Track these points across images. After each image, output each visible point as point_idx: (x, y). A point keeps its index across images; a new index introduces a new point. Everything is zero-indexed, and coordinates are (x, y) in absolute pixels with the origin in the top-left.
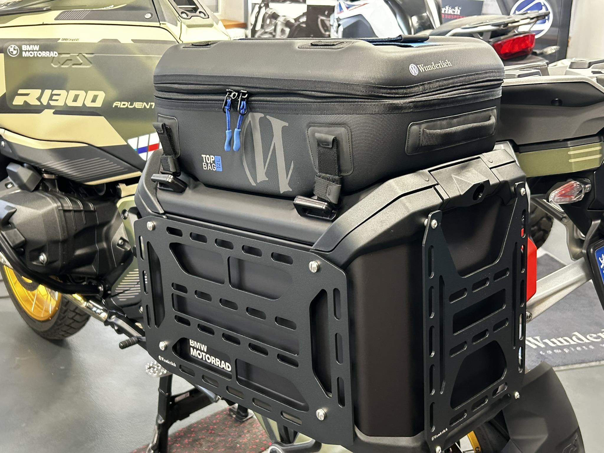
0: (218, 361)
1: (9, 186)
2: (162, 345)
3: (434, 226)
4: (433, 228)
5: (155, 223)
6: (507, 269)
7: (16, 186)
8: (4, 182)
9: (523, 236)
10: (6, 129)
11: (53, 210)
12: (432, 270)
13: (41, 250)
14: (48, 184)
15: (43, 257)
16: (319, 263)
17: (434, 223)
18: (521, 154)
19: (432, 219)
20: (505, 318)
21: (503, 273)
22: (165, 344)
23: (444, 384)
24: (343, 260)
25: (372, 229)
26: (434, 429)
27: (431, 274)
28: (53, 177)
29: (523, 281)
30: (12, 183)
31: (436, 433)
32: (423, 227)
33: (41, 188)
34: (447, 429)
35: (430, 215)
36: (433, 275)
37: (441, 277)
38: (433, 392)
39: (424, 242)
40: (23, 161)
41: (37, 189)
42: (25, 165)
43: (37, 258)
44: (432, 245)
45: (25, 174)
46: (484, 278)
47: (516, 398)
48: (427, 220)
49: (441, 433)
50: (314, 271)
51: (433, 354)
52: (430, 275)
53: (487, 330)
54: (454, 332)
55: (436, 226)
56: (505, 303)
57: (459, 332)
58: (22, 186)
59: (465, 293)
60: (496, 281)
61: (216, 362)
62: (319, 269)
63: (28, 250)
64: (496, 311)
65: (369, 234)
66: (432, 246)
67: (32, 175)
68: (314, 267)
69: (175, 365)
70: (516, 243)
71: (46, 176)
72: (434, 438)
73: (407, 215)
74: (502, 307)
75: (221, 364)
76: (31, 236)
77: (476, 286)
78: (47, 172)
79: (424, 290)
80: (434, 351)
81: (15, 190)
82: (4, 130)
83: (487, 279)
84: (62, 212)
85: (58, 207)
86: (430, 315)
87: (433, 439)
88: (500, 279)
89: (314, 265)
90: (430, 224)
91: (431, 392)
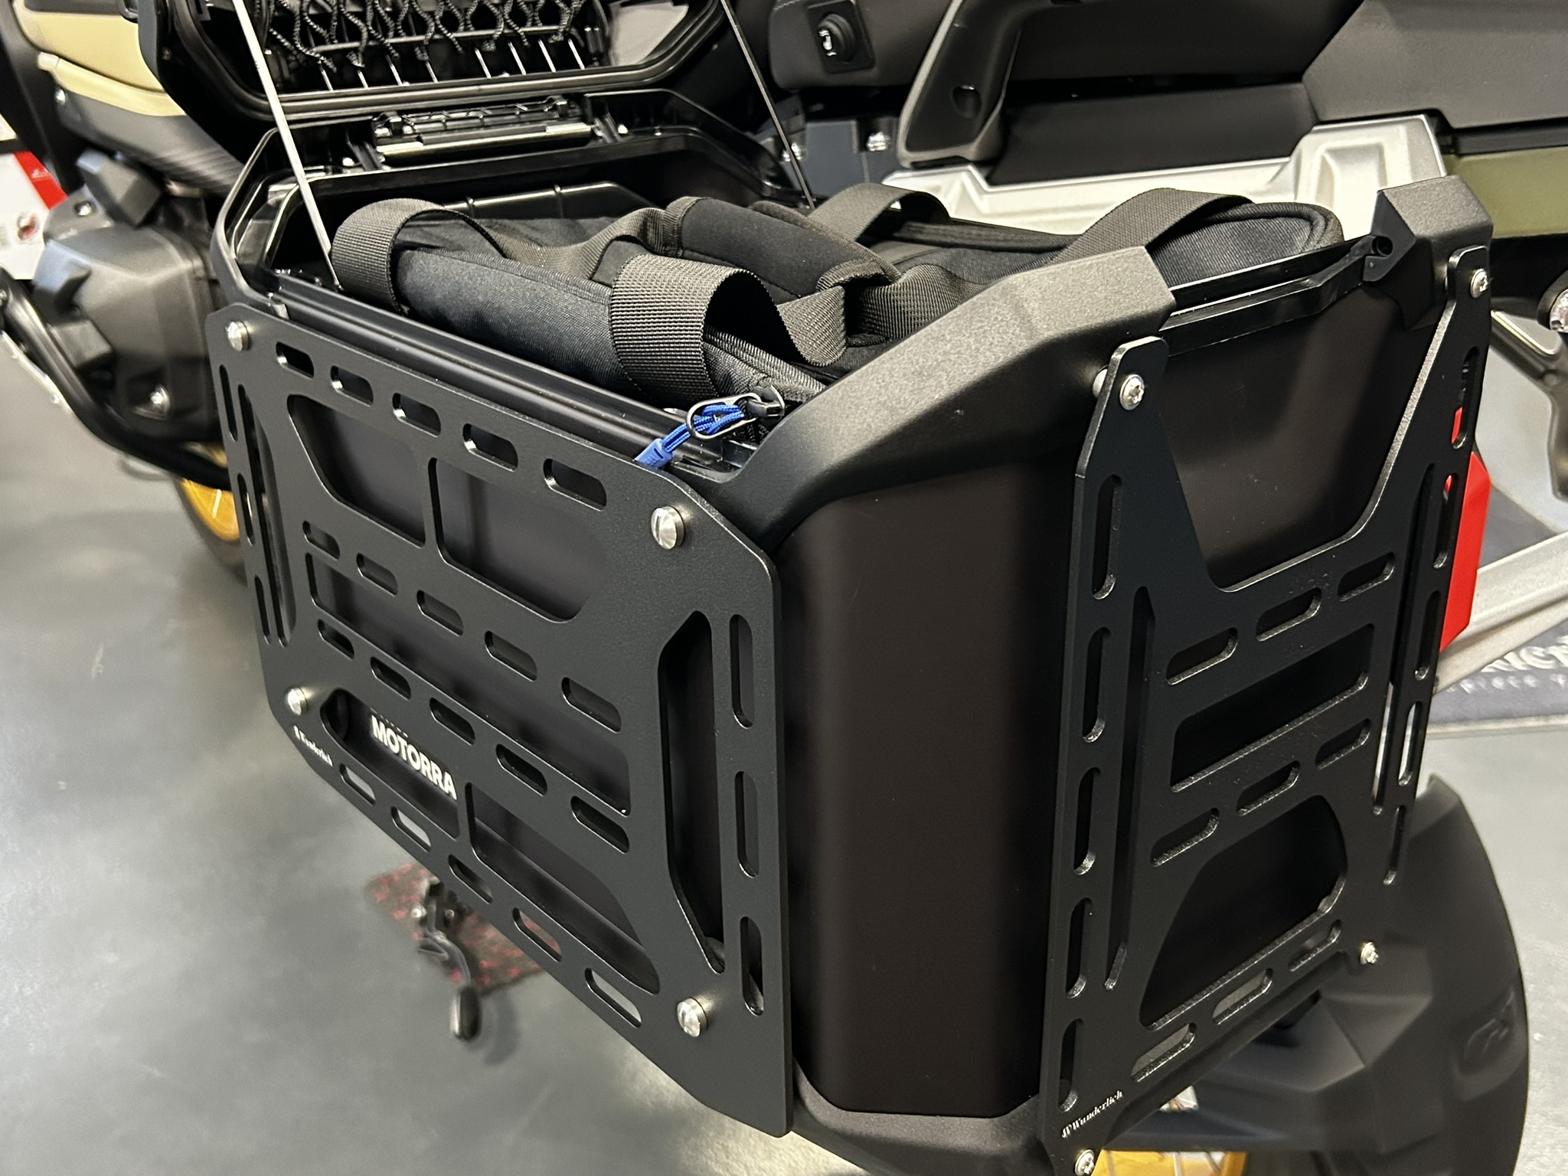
0: (437, 772)
1: (85, 210)
2: (296, 698)
3: (1131, 401)
4: (1127, 406)
5: (251, 329)
6: (1390, 558)
7: (101, 210)
8: (75, 198)
9: (1457, 442)
10: (60, 56)
11: (179, 278)
12: (1109, 568)
13: (154, 379)
14: (182, 211)
15: (160, 398)
16: (686, 515)
17: (1133, 387)
18: (1466, 159)
19: (1126, 369)
20: (1361, 720)
21: (1374, 570)
22: (303, 699)
23: (1122, 954)
24: (770, 510)
25: (882, 399)
26: (1071, 1103)
27: (1103, 583)
28: (196, 192)
29: (1436, 595)
30: (90, 203)
31: (1080, 1112)
32: (1090, 400)
33: (161, 219)
34: (1120, 1095)
35: (1117, 357)
36: (1110, 584)
37: (1143, 591)
38: (1079, 988)
39: (1084, 461)
40: (113, 147)
41: (149, 221)
42: (119, 156)
43: (147, 400)
44: (1114, 473)
45: (119, 180)
46: (1303, 590)
47: (1364, 962)
48: (1103, 374)
49: (1097, 1111)
50: (670, 544)
51: (1089, 863)
52: (1098, 585)
53: (1296, 764)
54: (1177, 779)
55: (1138, 399)
56: (1366, 672)
57: (1194, 780)
58: (115, 212)
59: (1230, 643)
60: (1345, 598)
61: (431, 772)
62: (685, 534)
63: (121, 380)
64: (1332, 697)
65: (869, 420)
66: (1116, 479)
67: (136, 183)
68: (666, 531)
69: (330, 763)
70: (1431, 467)
71: (175, 188)
72: (1071, 1129)
73: (1022, 349)
74: (1355, 683)
75: (443, 781)
76: (127, 342)
77: (1270, 621)
78: (178, 180)
79: (1070, 643)
80: (1093, 852)
81: (97, 219)
82: (57, 57)
83: (1316, 594)
84: (205, 285)
85: (194, 271)
86: (1087, 731)
87: (1066, 1132)
88: (1360, 591)
89: (667, 522)
90: (1116, 392)
91: (1070, 986)
